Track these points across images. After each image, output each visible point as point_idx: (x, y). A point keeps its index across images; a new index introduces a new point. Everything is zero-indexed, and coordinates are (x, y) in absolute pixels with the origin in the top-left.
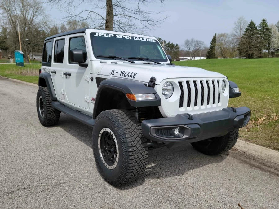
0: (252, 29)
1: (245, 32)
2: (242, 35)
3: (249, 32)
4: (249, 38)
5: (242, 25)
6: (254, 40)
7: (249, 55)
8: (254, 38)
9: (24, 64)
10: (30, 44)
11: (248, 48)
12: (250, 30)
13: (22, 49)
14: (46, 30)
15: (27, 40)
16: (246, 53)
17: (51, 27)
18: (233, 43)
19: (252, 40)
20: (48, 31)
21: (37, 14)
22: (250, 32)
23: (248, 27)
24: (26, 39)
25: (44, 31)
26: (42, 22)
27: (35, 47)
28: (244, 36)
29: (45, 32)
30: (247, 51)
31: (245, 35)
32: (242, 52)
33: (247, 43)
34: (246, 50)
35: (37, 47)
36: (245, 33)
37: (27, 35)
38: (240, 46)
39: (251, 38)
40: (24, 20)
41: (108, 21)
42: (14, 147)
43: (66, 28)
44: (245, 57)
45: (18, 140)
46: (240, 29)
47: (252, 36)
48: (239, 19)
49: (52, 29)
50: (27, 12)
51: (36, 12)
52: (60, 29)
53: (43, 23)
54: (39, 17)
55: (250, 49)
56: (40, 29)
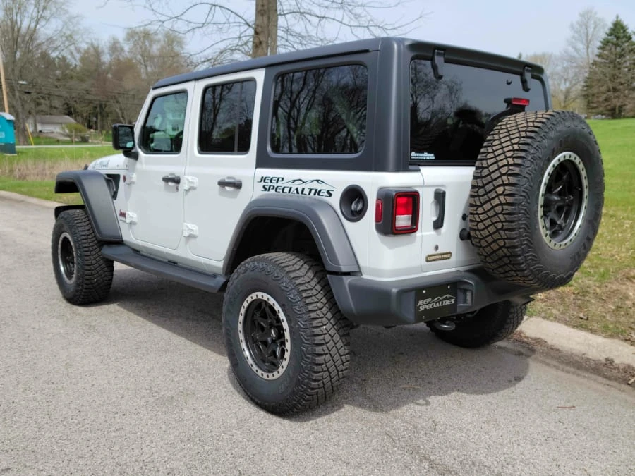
0: (619, 42)
1: (600, 48)
2: (591, 56)
3: (610, 49)
4: (612, 65)
5: (591, 30)
6: (626, 69)
7: (613, 109)
8: (624, 65)
9: (17, 147)
10: (28, 93)
11: (609, 91)
12: (613, 44)
13: (9, 107)
14: (69, 57)
15: (24, 82)
16: (606, 104)
17: (84, 46)
18: (566, 80)
19: (619, 69)
20: (75, 59)
21: (47, 13)
22: (613, 49)
23: (608, 35)
24: (21, 82)
25: (64, 59)
26: (61, 37)
27: (42, 101)
28: (597, 59)
29: (68, 61)
30: (606, 100)
31: (599, 56)
32: (592, 102)
33: (608, 79)
34: (605, 96)
35: (47, 102)
36: (601, 51)
37: (20, 71)
38: (587, 86)
39: (616, 66)
40: (13, 30)
41: (259, 30)
42: (72, 406)
43: (122, 49)
44: (602, 115)
45: (74, 381)
46: (584, 41)
47: (618, 60)
48: (582, 15)
49: (86, 52)
50: (19, 8)
51: (45, 8)
52: (106, 51)
53: (64, 39)
54: (53, 20)
55: (616, 94)
56: (54, 55)
